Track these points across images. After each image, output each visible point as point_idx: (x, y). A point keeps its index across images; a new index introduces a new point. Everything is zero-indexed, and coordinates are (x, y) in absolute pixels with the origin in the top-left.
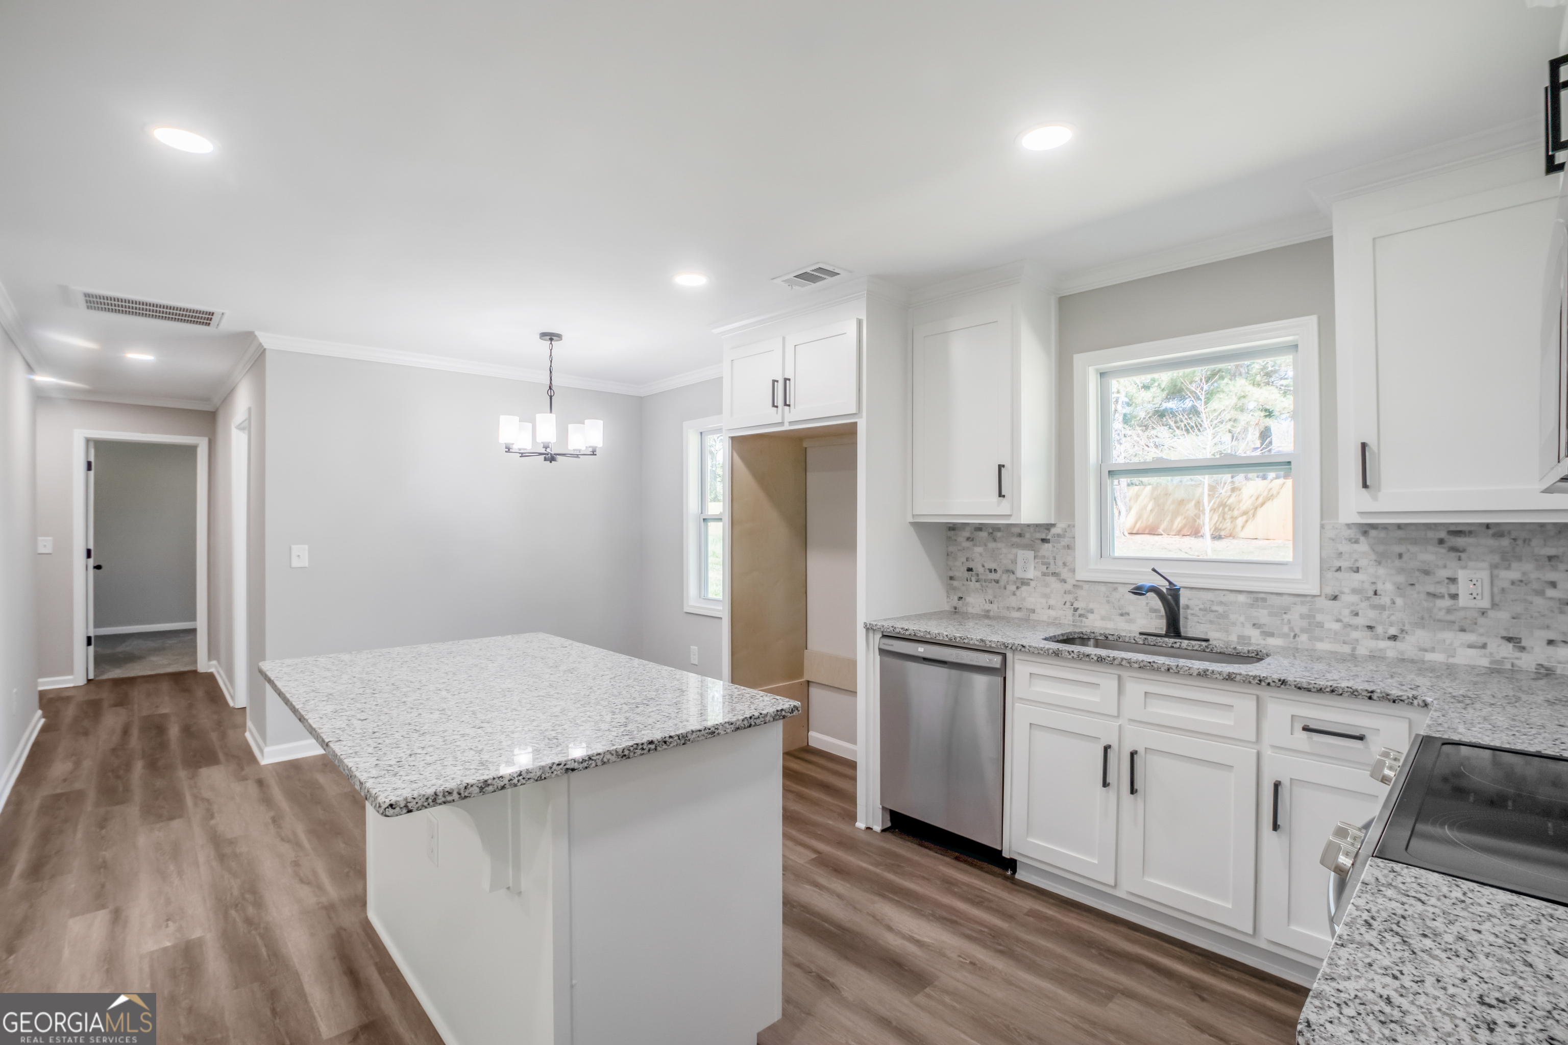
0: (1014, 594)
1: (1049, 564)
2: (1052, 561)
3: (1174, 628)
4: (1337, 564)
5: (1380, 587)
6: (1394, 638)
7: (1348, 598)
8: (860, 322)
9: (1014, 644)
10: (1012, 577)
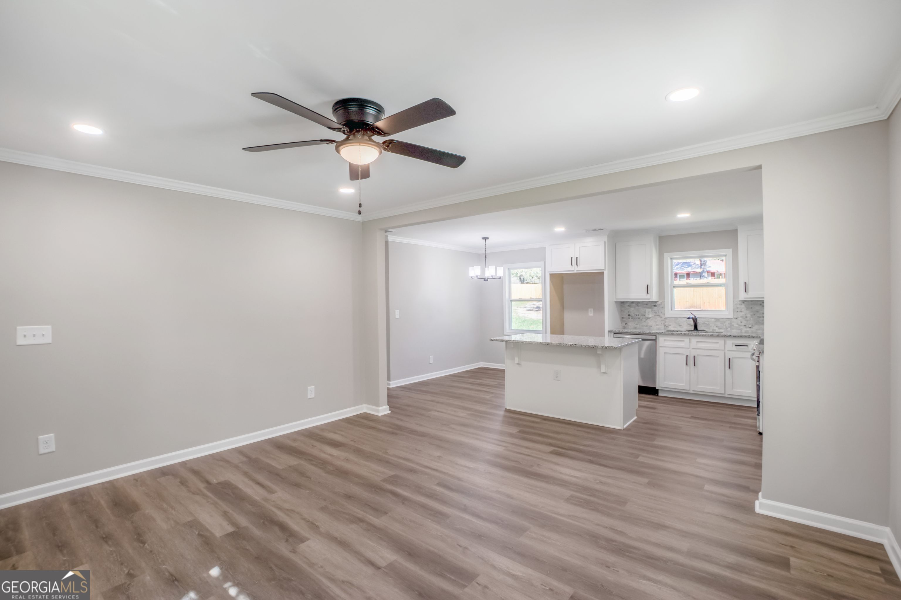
0: (645, 322)
1: (657, 313)
3: (696, 328)
4: (737, 310)
5: (747, 315)
6: (750, 328)
7: (740, 319)
8: (605, 242)
9: (659, 332)
10: (644, 317)
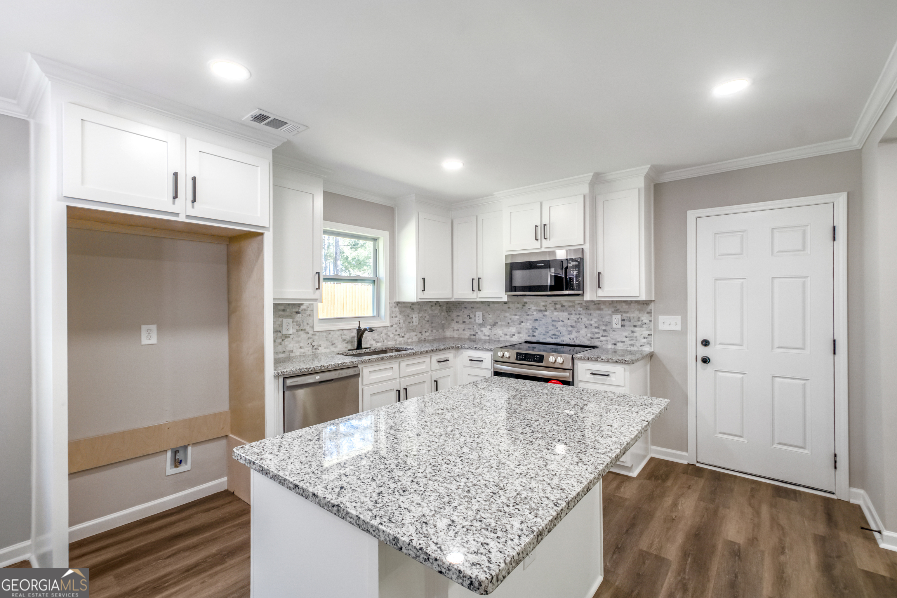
0: (280, 344)
1: (300, 325)
2: (301, 323)
3: (360, 345)
4: (392, 315)
5: (400, 321)
6: (403, 337)
7: (395, 326)
10: (279, 334)
